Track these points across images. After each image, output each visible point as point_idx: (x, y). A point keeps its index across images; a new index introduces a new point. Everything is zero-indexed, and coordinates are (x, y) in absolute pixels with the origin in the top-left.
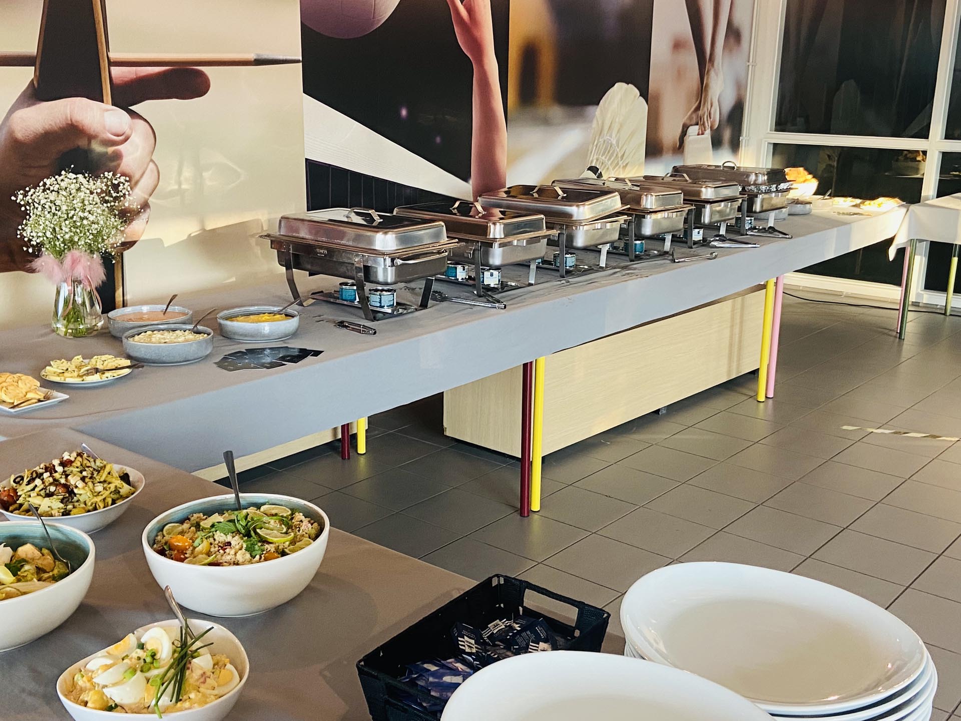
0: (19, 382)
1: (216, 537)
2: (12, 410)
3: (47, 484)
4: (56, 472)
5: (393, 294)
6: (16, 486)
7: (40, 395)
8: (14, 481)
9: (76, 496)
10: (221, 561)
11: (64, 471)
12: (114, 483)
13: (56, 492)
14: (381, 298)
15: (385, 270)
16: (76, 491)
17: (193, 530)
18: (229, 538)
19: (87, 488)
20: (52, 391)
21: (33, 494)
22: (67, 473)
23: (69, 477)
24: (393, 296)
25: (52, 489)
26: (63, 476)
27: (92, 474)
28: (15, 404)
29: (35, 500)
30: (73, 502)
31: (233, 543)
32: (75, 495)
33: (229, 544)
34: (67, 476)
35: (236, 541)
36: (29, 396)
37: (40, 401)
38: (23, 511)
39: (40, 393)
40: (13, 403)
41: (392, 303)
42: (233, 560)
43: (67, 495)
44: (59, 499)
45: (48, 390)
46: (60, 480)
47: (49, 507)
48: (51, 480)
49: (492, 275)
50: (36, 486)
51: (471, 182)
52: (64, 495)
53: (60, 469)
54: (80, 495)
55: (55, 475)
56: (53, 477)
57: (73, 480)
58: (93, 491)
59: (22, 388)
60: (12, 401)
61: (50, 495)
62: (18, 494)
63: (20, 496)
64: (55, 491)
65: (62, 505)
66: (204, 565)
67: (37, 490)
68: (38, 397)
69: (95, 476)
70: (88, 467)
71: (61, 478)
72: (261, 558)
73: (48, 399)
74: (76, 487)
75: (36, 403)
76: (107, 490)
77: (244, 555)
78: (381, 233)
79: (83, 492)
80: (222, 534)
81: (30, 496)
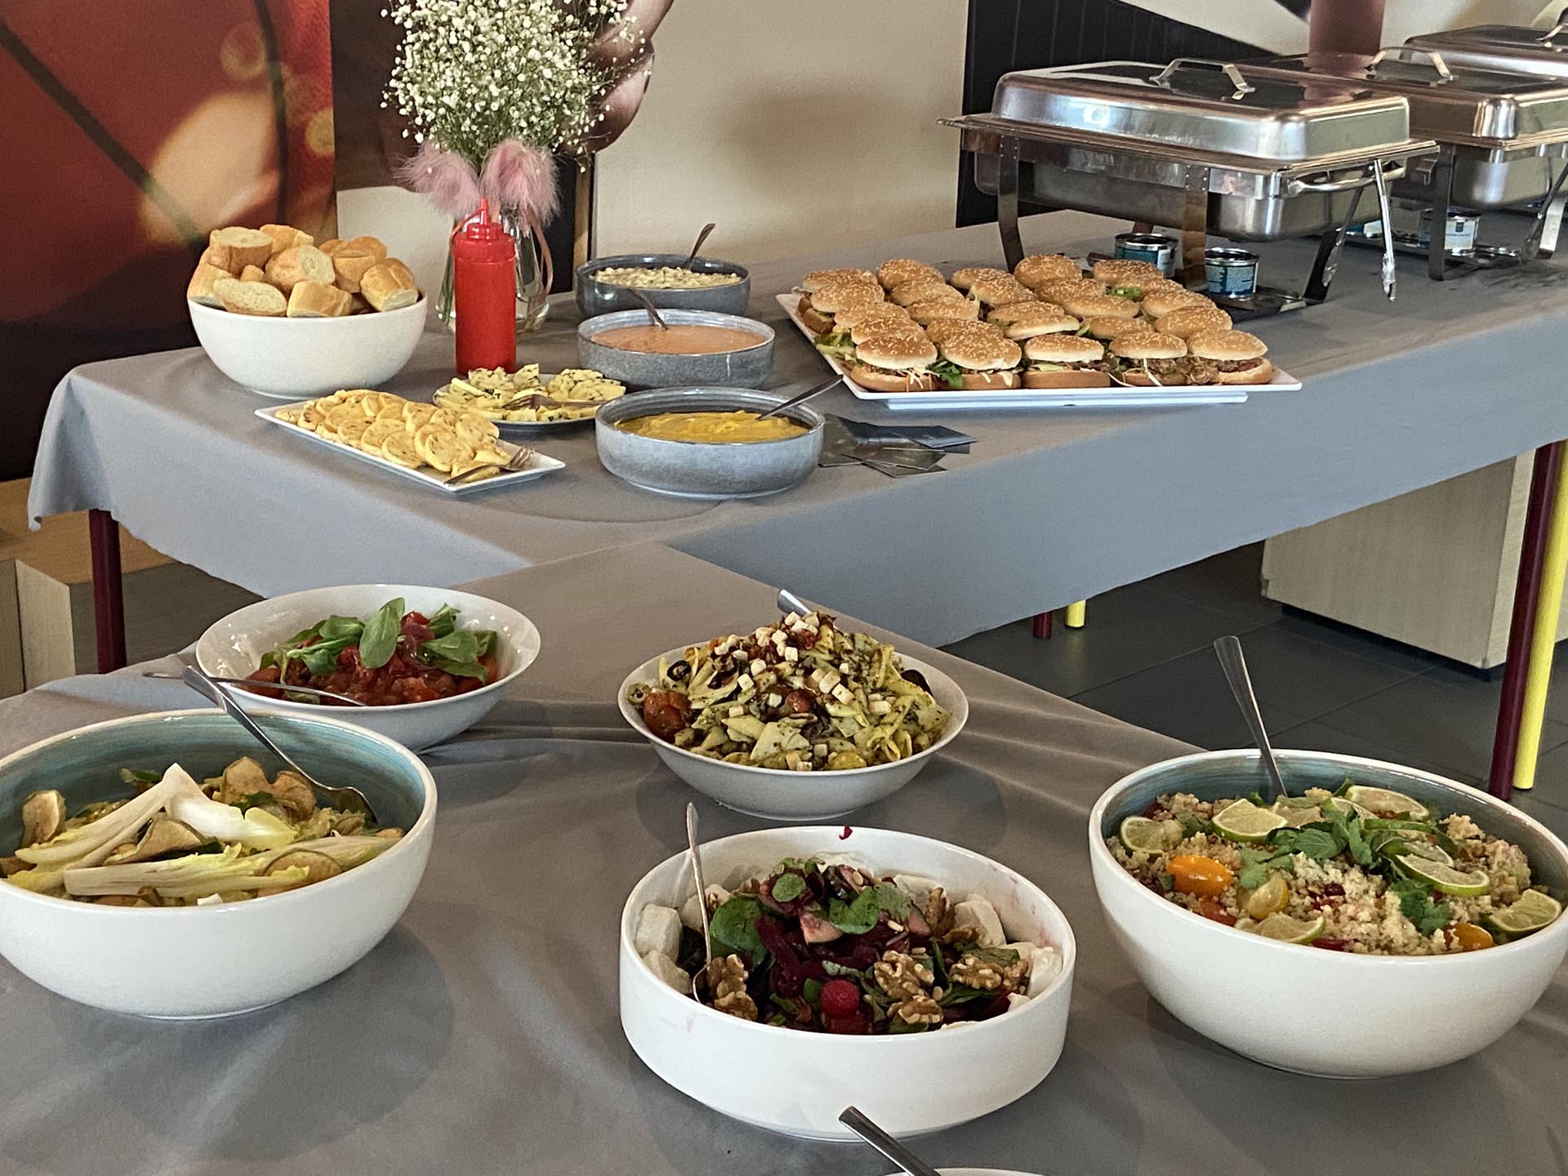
0: (459, 425)
1: (1300, 871)
2: (453, 488)
3: (763, 688)
4: (782, 659)
5: (1254, 265)
6: (674, 686)
7: (504, 458)
8: (670, 673)
9: (829, 722)
10: (1345, 937)
11: (801, 660)
12: (909, 695)
13: (782, 710)
14: (1225, 274)
15: (1261, 205)
16: (831, 709)
17: (1201, 838)
18: (1334, 875)
19: (856, 704)
20: (529, 452)
21: (735, 710)
22: (807, 663)
23: (815, 675)
24: (1254, 270)
25: (774, 700)
26: (800, 672)
27: (859, 669)
28: (455, 474)
29: (741, 725)
30: (824, 737)
31: (1348, 888)
32: (828, 716)
33: (1338, 889)
34: (808, 671)
35: (1353, 882)
36: (483, 457)
37: (503, 471)
38: (711, 750)
39: (503, 454)
40: (450, 472)
41: (1249, 288)
42: (1375, 936)
43: (816, 718)
44: (797, 727)
45: (520, 448)
46: (791, 679)
47: (775, 745)
48: (772, 677)
49: (1460, 228)
50: (739, 689)
52: (810, 718)
53: (792, 653)
54: (841, 719)
55: (780, 666)
56: (777, 671)
57: (824, 681)
58: (866, 711)
59: (464, 440)
60: (446, 469)
61: (770, 716)
62: (695, 706)
63: (699, 712)
64: (780, 706)
65: (804, 743)
66: (1304, 943)
67: (742, 699)
68: (499, 461)
69: (865, 673)
70: (849, 652)
71: (794, 674)
72: (1449, 939)
73: (521, 468)
74: (833, 700)
75: (497, 474)
76: (899, 712)
77: (1396, 927)
78: (1272, 118)
79: (847, 712)
80: (1311, 862)
81: (726, 715)
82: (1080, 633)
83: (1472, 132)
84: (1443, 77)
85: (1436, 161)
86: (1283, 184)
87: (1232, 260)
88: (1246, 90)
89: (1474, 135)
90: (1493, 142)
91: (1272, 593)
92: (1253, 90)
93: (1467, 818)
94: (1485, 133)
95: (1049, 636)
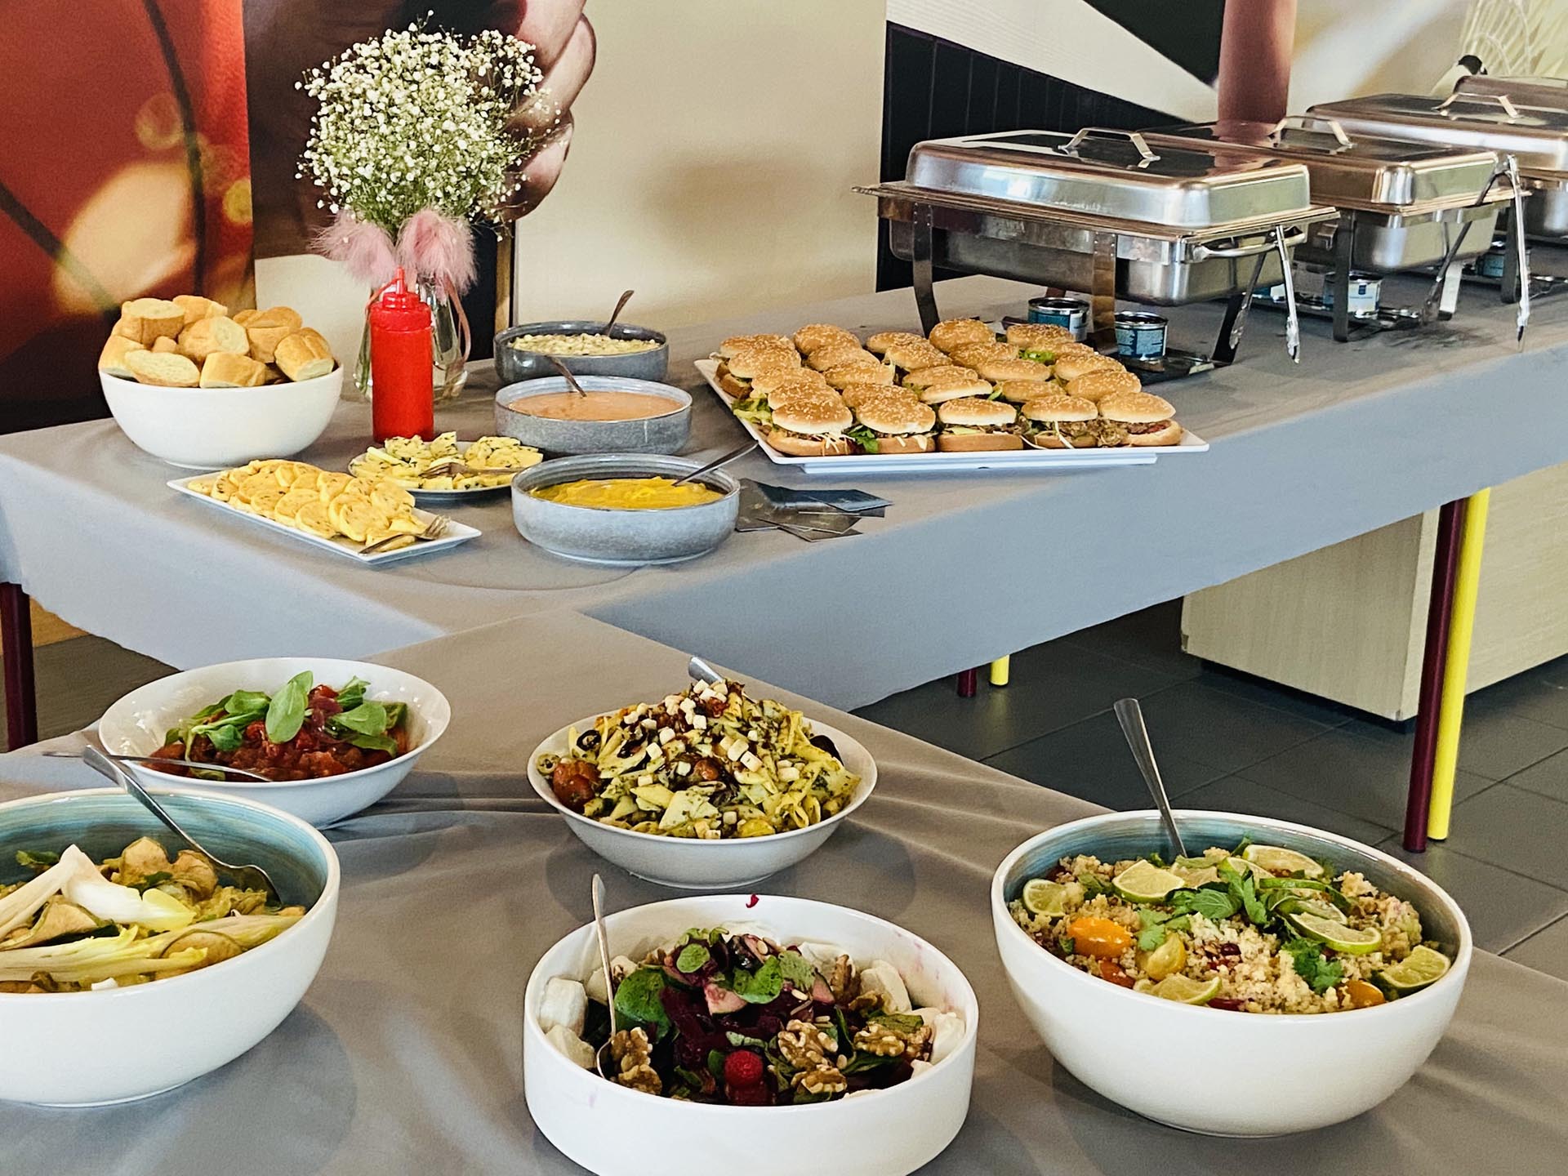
0: (373, 494)
1: (1195, 930)
2: (366, 558)
3: (672, 757)
4: (691, 727)
5: (1163, 329)
6: (584, 756)
7: (419, 527)
8: (580, 743)
9: (738, 790)
10: (1240, 997)
11: (709, 728)
12: (818, 761)
13: (692, 778)
14: (1135, 338)
15: (1168, 270)
16: (740, 777)
17: (1102, 900)
18: (1229, 935)
19: (764, 771)
20: (445, 520)
21: (645, 778)
22: (716, 730)
23: (723, 743)
24: (1163, 333)
25: (683, 768)
26: (708, 740)
27: (767, 736)
28: (369, 543)
29: (650, 795)
30: (733, 804)
31: (1243, 947)
32: (737, 784)
33: (1233, 949)
34: (717, 739)
35: (1249, 941)
36: (399, 526)
37: (419, 540)
38: (621, 819)
39: (419, 522)
40: (364, 542)
41: (1158, 350)
42: (1269, 995)
43: (724, 786)
44: (706, 795)
45: (436, 516)
46: (700, 747)
47: (684, 813)
48: (681, 746)
49: (1362, 290)
50: (647, 759)
51: (1217, 83)
52: (718, 786)
53: (700, 722)
54: (750, 786)
55: (688, 735)
56: (685, 739)
57: (733, 749)
58: (775, 778)
59: (379, 509)
60: (360, 538)
61: (679, 784)
62: (603, 776)
63: (608, 781)
64: (689, 774)
65: (712, 810)
66: (1201, 1004)
67: (651, 768)
68: (415, 530)
69: (773, 740)
70: (757, 719)
71: (702, 742)
72: (1341, 998)
73: (437, 536)
74: (742, 767)
75: (411, 544)
76: (808, 778)
77: (1291, 987)
78: (1176, 186)
79: (755, 779)
80: (1208, 922)
81: (635, 784)
82: (1003, 691)
83: (1371, 198)
84: (1341, 145)
85: (1336, 226)
86: (1188, 249)
87: (1142, 323)
88: (1152, 159)
89: (1373, 201)
90: (1391, 206)
91: (1191, 649)
92: (1158, 158)
93: (1360, 875)
94: (1383, 199)
95: (974, 695)
